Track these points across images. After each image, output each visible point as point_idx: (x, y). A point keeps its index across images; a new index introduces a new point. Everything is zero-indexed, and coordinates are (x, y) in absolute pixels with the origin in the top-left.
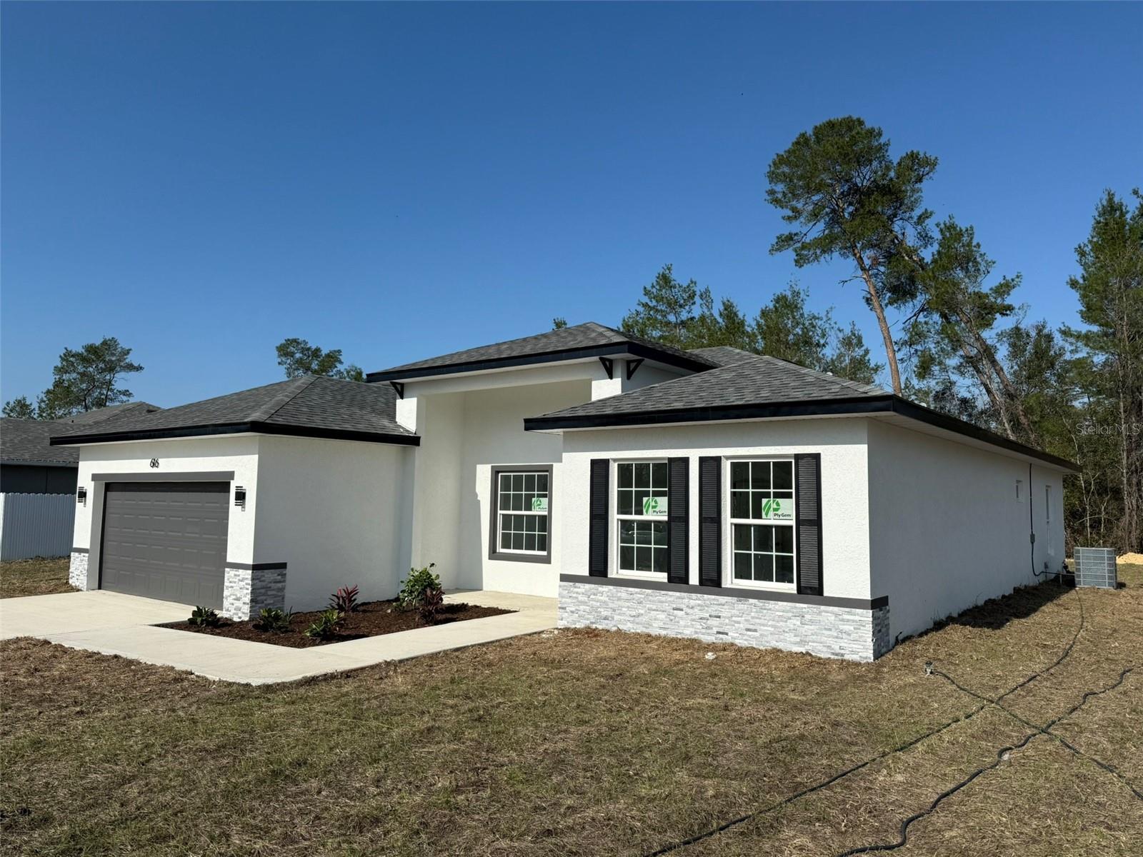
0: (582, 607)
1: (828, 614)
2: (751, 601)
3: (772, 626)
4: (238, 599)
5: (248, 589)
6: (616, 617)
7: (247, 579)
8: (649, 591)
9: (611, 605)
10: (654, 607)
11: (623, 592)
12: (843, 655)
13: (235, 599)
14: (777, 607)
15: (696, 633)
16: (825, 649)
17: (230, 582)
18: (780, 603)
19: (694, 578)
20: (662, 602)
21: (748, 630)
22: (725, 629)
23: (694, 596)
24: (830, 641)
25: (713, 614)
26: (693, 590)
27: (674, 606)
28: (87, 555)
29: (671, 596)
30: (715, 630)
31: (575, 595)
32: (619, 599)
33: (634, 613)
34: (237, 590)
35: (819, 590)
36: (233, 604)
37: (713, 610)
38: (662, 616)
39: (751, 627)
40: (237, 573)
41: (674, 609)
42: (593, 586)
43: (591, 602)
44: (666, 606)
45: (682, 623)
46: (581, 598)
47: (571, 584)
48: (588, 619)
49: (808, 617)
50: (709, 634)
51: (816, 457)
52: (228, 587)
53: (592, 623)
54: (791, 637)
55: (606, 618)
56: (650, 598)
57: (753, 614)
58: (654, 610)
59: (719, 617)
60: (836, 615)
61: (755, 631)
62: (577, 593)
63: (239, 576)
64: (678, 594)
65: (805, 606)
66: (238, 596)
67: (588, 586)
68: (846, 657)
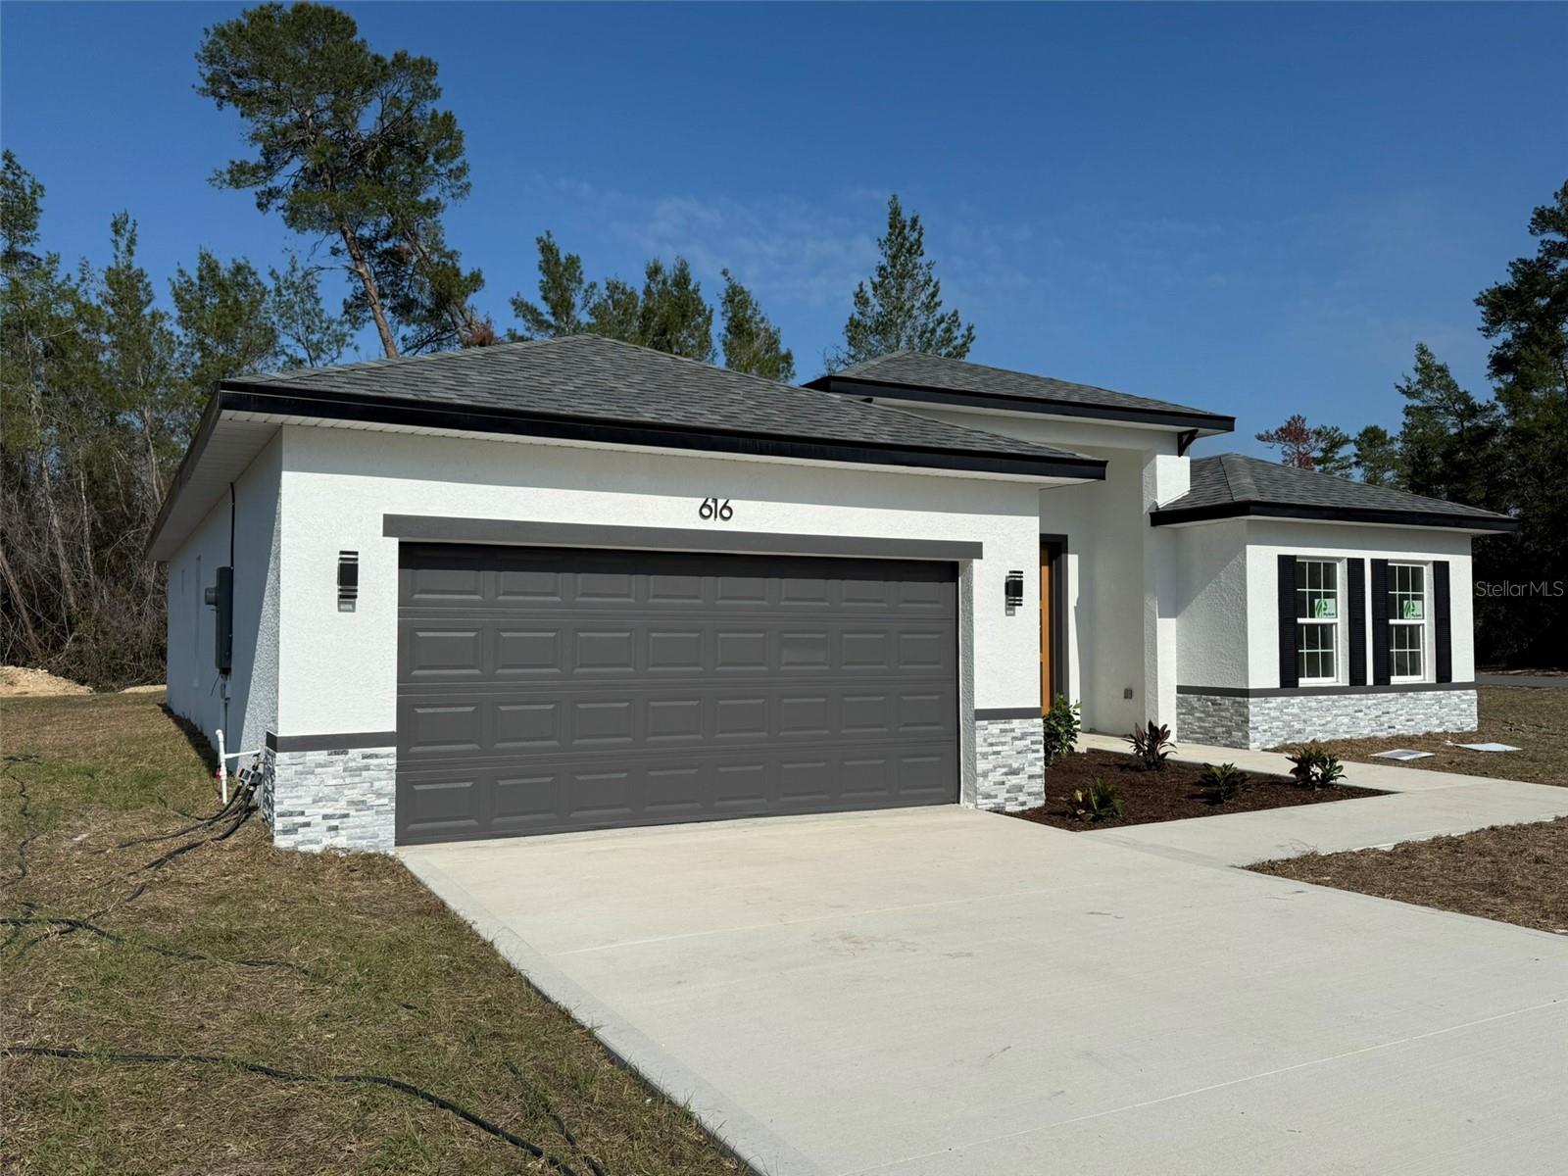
0: (1275, 724)
1: (1455, 697)
2: (1410, 694)
3: (1423, 714)
4: (1014, 772)
5: (1037, 751)
6: (1308, 729)
7: (1033, 734)
8: (1335, 697)
9: (1304, 717)
10: (1340, 712)
11: (1312, 701)
12: (1463, 728)
13: (1006, 774)
14: (1425, 696)
15: (1372, 731)
16: (1452, 726)
17: (991, 745)
18: (1428, 693)
19: (1370, 681)
20: (1346, 706)
21: (1408, 721)
22: (1393, 723)
23: (1371, 696)
24: (1455, 718)
25: (1385, 710)
26: (1370, 690)
27: (1356, 708)
29: (1352, 699)
30: (1386, 726)
31: (1267, 712)
32: (1310, 709)
33: (1323, 722)
34: (1010, 756)
35: (1449, 678)
36: (1003, 783)
37: (1384, 707)
38: (1346, 720)
39: (1410, 717)
40: (1007, 726)
41: (1356, 712)
42: (1284, 698)
43: (1285, 717)
44: (1350, 710)
45: (1362, 724)
46: (1274, 714)
47: (1263, 699)
48: (1281, 736)
49: (1443, 701)
50: (1382, 730)
51: (1447, 565)
52: (985, 756)
53: (1286, 739)
54: (1435, 721)
55: (1299, 732)
56: (1337, 704)
57: (1411, 706)
58: (1341, 715)
59: (1388, 713)
60: (1459, 697)
61: (1413, 720)
62: (1269, 709)
63: (1013, 730)
64: (1357, 696)
65: (1441, 692)
66: (1015, 765)
67: (1279, 699)
68: (1465, 730)
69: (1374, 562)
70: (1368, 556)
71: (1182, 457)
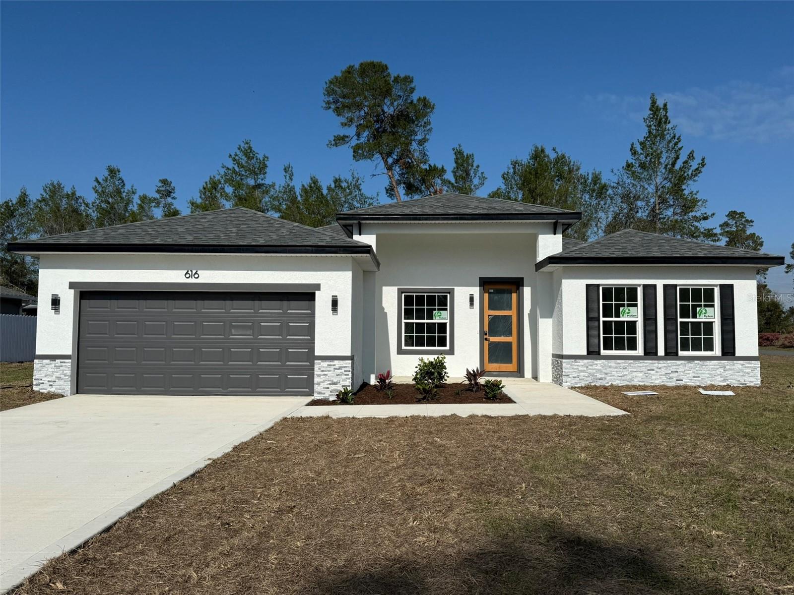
0: (582, 374)
1: (738, 365)
2: (696, 362)
3: (708, 374)
4: (334, 384)
5: (348, 375)
6: (608, 378)
7: (346, 367)
8: (632, 361)
9: (604, 371)
10: (635, 370)
11: (612, 363)
12: (746, 384)
13: (330, 384)
14: (711, 364)
15: (663, 382)
16: (737, 382)
17: (323, 371)
18: (713, 362)
19: (661, 352)
20: (640, 367)
21: (694, 377)
22: (681, 378)
23: (661, 362)
24: (739, 378)
25: (673, 370)
26: (661, 358)
27: (649, 368)
28: (70, 361)
29: (646, 363)
30: (675, 379)
31: (576, 367)
32: (610, 367)
33: (621, 375)
34: (333, 377)
35: (734, 353)
36: (328, 388)
37: (673, 368)
38: (641, 375)
39: (696, 375)
40: (331, 363)
41: (648, 370)
42: (590, 361)
43: (589, 370)
44: (643, 369)
45: (653, 377)
46: (580, 368)
47: (573, 360)
48: (587, 381)
49: (728, 367)
50: (671, 382)
51: (732, 286)
53: (589, 383)
54: (719, 378)
55: (601, 379)
56: (632, 365)
57: (697, 369)
58: (635, 372)
59: (677, 372)
60: (742, 365)
61: (699, 377)
62: (577, 366)
63: (335, 365)
64: (650, 361)
65: (726, 362)
66: (335, 381)
67: (586, 361)
68: (748, 385)
69: (666, 287)
70: (660, 284)
71: (556, 235)
